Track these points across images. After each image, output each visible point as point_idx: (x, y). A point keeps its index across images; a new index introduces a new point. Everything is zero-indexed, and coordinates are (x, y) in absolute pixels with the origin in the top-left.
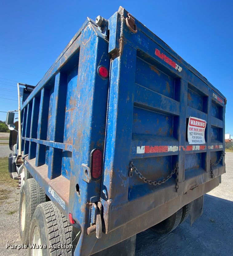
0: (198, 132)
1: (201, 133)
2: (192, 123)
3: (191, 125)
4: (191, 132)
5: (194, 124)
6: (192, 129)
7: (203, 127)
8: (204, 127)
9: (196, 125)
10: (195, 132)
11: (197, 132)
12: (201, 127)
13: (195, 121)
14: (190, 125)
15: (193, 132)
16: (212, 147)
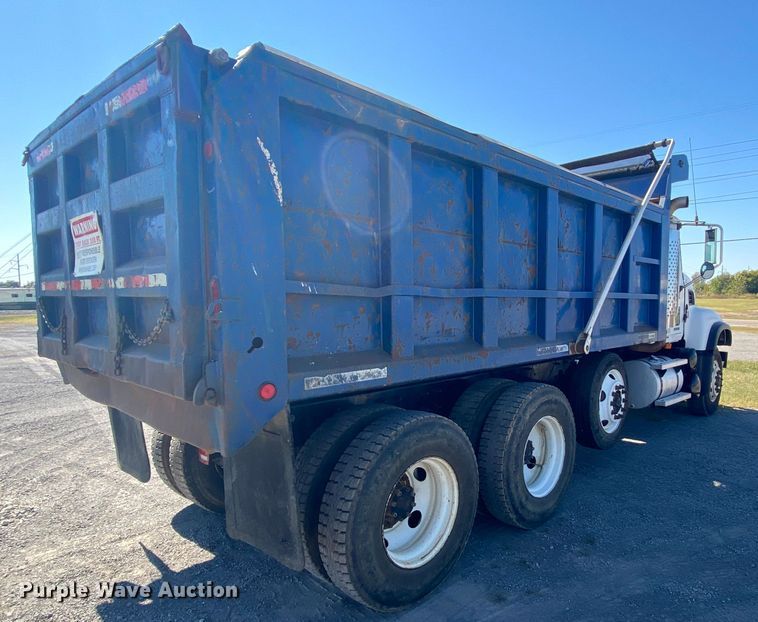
1: (96, 246)
2: (76, 232)
3: (77, 237)
4: (78, 250)
5: (80, 232)
7: (94, 231)
9: (83, 231)
10: (85, 248)
11: (88, 248)
13: (78, 225)
15: (81, 250)
16: (120, 283)
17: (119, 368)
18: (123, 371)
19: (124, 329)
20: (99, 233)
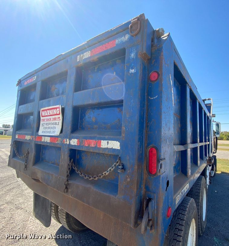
0: (52, 122)
1: (56, 122)
2: (43, 114)
3: (44, 116)
4: (43, 123)
5: (46, 114)
6: (44, 120)
7: (57, 114)
8: (59, 114)
9: (49, 114)
10: (48, 122)
11: (50, 122)
12: (55, 115)
13: (46, 111)
14: (42, 116)
15: (45, 123)
16: (74, 142)
17: (66, 188)
18: (70, 190)
19: (72, 166)
20: (61, 116)
